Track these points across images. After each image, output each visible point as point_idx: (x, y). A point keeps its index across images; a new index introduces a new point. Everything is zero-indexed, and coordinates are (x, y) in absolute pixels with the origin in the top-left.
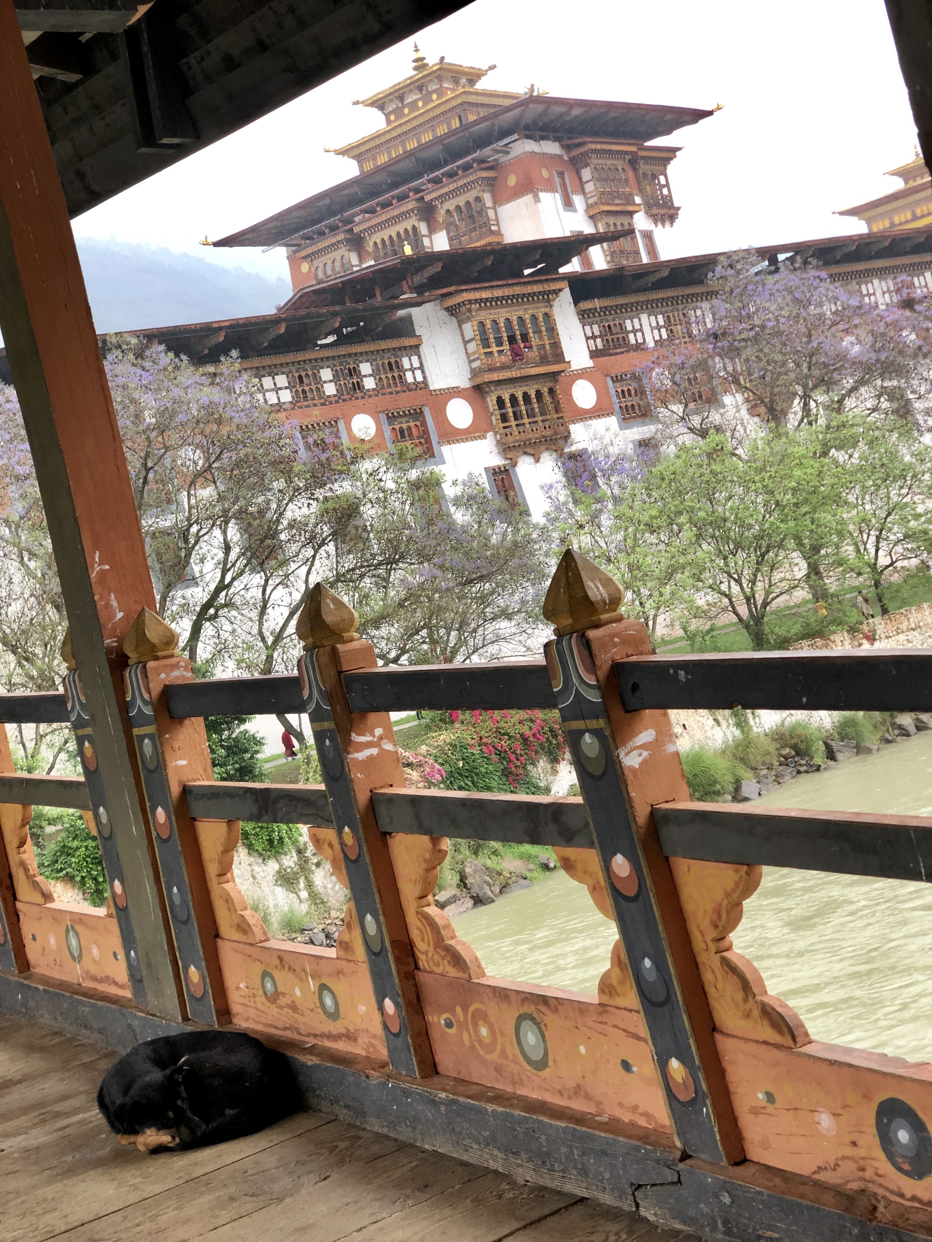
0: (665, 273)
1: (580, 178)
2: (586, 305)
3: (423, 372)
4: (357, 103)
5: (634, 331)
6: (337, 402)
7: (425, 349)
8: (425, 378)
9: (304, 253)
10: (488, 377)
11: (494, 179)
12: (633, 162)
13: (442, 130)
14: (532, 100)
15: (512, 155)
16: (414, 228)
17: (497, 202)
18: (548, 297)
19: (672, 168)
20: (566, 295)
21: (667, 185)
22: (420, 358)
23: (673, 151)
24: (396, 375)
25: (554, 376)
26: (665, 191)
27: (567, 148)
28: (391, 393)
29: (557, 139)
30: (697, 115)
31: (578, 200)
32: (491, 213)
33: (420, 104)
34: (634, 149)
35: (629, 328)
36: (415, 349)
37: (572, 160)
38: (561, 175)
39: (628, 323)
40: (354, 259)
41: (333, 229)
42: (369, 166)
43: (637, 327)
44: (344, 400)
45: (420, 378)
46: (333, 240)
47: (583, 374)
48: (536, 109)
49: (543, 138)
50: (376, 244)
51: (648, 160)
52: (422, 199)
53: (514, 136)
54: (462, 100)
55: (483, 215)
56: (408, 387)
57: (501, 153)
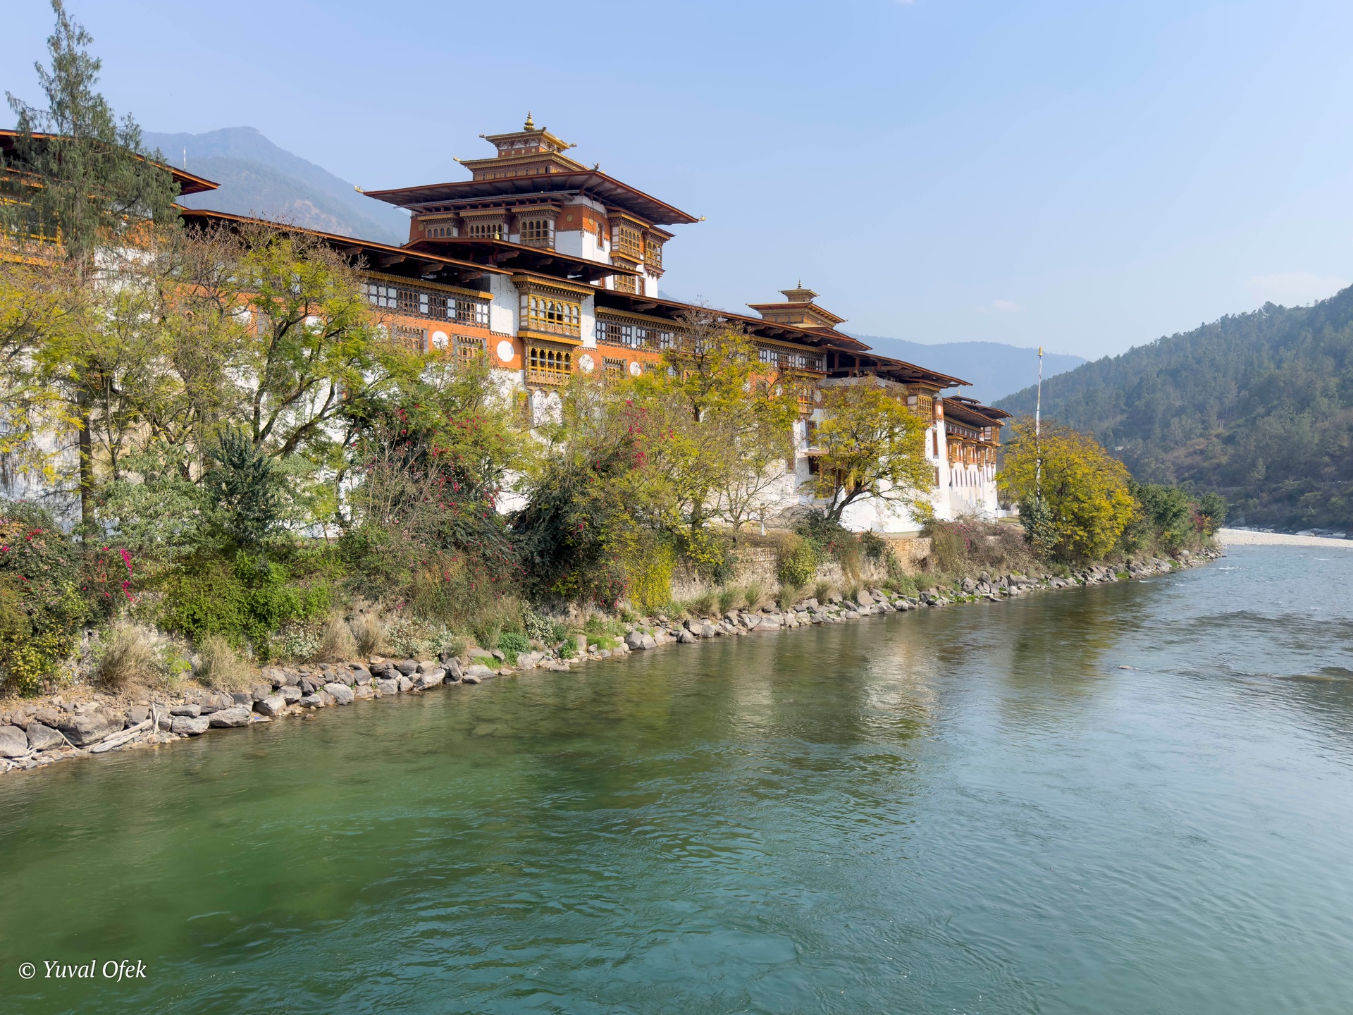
0: (654, 306)
1: (611, 232)
2: (601, 309)
3: (489, 318)
4: (482, 137)
5: (626, 335)
6: (426, 319)
7: (493, 303)
8: (489, 321)
9: (423, 218)
10: (530, 334)
11: (559, 213)
12: (645, 234)
13: (532, 172)
14: (594, 173)
15: (575, 202)
16: (500, 226)
17: (557, 229)
18: (580, 297)
19: (666, 246)
20: (591, 300)
21: (661, 255)
22: (489, 308)
23: (668, 236)
24: (470, 314)
25: (571, 347)
26: (658, 258)
27: (609, 211)
28: (464, 324)
29: (602, 203)
30: (688, 219)
31: (607, 244)
32: (551, 234)
33: (523, 151)
34: (647, 226)
35: (624, 332)
36: (487, 301)
37: (609, 219)
38: (600, 227)
39: (624, 328)
40: (455, 233)
41: (447, 209)
42: (480, 178)
43: (629, 333)
44: (432, 319)
45: (485, 321)
46: (445, 216)
47: (589, 351)
48: (594, 181)
49: (595, 199)
50: (472, 228)
51: (654, 236)
52: (510, 210)
53: (578, 191)
54: (549, 158)
55: (546, 233)
56: (476, 325)
57: (569, 199)
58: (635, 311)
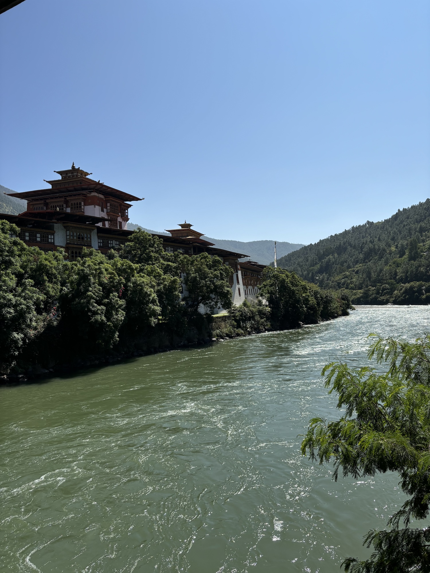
1: (107, 205)
2: (99, 234)
3: (54, 240)
4: (55, 171)
5: (111, 244)
6: (28, 242)
7: (56, 234)
8: (54, 241)
9: (32, 203)
10: (70, 245)
11: (85, 199)
12: (120, 205)
13: (75, 184)
14: (98, 184)
15: (92, 195)
16: (62, 205)
17: (85, 205)
18: (91, 230)
19: (129, 209)
20: (96, 231)
21: (128, 213)
22: (54, 236)
23: (130, 206)
24: (46, 239)
26: (127, 214)
27: (105, 197)
28: (44, 243)
29: (103, 194)
30: (137, 199)
31: (105, 210)
32: (83, 207)
33: (71, 177)
34: (121, 202)
35: (110, 243)
36: (53, 234)
37: (106, 200)
38: (102, 203)
39: (110, 241)
40: (45, 208)
41: (41, 199)
42: (55, 187)
43: (112, 243)
44: (30, 242)
45: (52, 241)
46: (40, 202)
48: (99, 186)
49: (99, 193)
50: (50, 206)
51: (124, 206)
52: (66, 199)
53: (92, 190)
54: (82, 179)
55: (80, 207)
56: (49, 243)
57: (88, 194)
58: (114, 234)
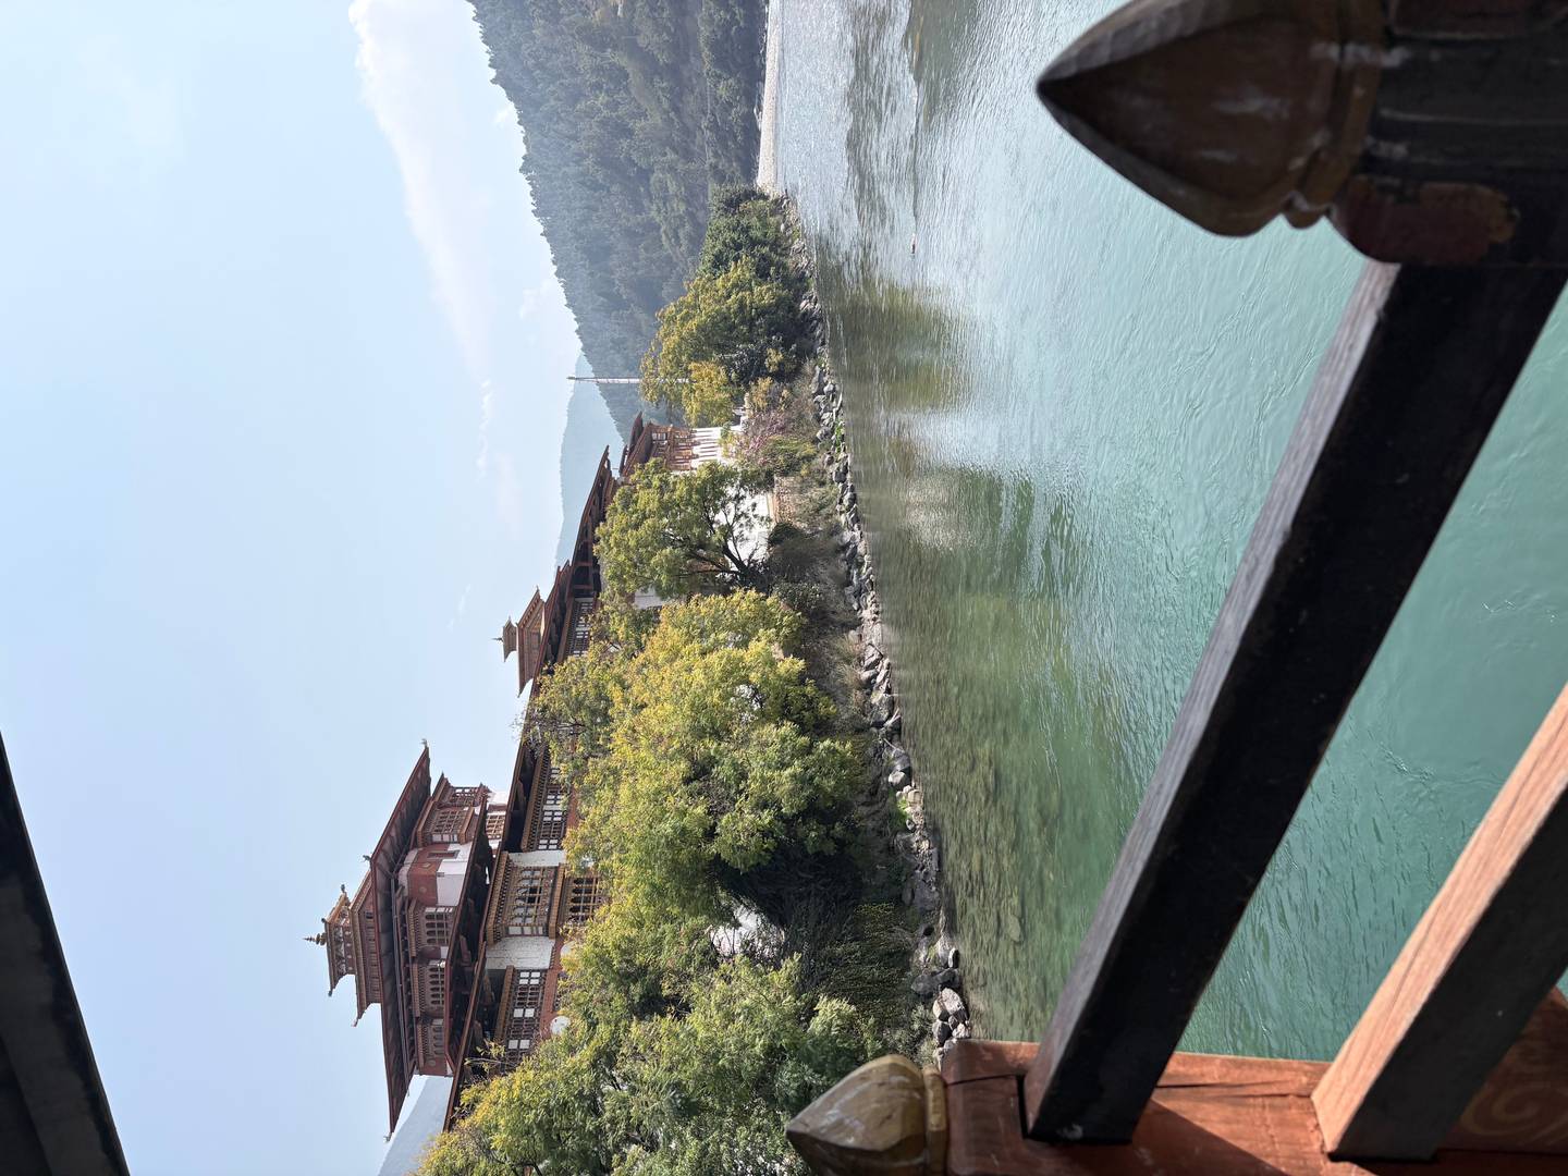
1: (439, 843)
2: (524, 845)
3: (534, 971)
4: (330, 993)
5: (553, 816)
6: (536, 1041)
7: (518, 965)
8: (538, 971)
9: (421, 1059)
10: (552, 926)
11: (418, 901)
12: (441, 806)
13: (372, 934)
14: (373, 860)
15: (405, 884)
16: (432, 970)
17: (434, 904)
18: (510, 868)
19: (454, 783)
20: (513, 856)
21: (463, 788)
22: (523, 971)
23: (443, 779)
24: (530, 991)
25: (566, 877)
26: (467, 791)
27: (415, 846)
28: (542, 999)
29: (407, 852)
30: (425, 758)
31: (452, 848)
32: (441, 910)
33: (348, 945)
34: (432, 803)
35: (550, 819)
36: (516, 972)
37: (424, 845)
38: (431, 855)
39: (545, 819)
40: (439, 1022)
42: (378, 995)
43: (550, 813)
44: (536, 1035)
45: (538, 975)
46: (420, 1034)
48: (382, 860)
49: (402, 862)
50: (433, 1002)
51: (442, 797)
52: (413, 958)
53: (393, 881)
54: (356, 914)
55: (440, 916)
56: (542, 985)
57: (401, 892)
58: (526, 807)
